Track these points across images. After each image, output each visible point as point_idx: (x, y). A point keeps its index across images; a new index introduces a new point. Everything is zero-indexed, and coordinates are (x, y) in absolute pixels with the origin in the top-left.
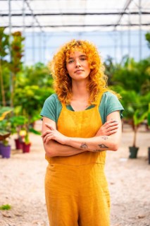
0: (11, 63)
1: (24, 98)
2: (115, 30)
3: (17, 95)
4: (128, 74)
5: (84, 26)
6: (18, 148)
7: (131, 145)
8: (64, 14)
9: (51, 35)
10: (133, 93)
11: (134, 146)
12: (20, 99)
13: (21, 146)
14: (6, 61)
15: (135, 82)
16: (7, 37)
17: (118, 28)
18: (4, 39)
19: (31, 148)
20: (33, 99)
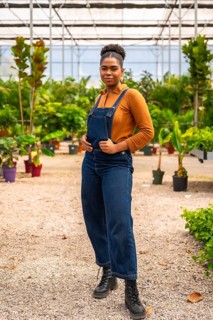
0: (32, 76)
1: (46, 115)
2: (156, 45)
3: (37, 112)
4: (167, 92)
5: (122, 39)
6: (27, 171)
7: (156, 169)
8: (97, 25)
9: (86, 49)
10: (169, 112)
11: (159, 169)
12: (40, 116)
13: (31, 169)
14: (25, 74)
15: (174, 100)
16: (28, 47)
17: (160, 42)
18: (24, 49)
19: (42, 171)
20: (54, 117)
